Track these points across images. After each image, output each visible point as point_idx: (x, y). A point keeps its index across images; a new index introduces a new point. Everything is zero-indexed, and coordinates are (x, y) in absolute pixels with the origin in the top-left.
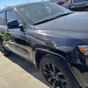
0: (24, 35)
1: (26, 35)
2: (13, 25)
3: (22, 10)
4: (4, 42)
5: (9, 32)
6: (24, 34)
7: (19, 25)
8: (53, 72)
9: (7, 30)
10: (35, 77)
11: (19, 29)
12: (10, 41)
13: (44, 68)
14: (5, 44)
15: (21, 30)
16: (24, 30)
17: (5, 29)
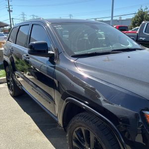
0: (53, 69)
1: (56, 71)
2: (39, 50)
3: (59, 27)
4: (17, 73)
5: (29, 58)
6: (54, 67)
7: (49, 52)
8: (89, 147)
9: (27, 55)
11: (47, 59)
12: (27, 73)
13: (75, 134)
14: (18, 77)
15: (49, 60)
16: (55, 61)
17: (24, 52)
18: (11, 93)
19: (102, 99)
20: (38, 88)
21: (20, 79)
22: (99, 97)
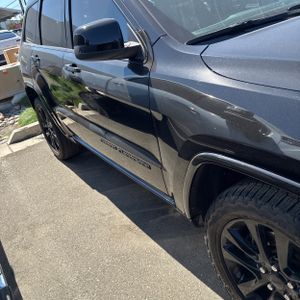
0: (145, 87)
1: (154, 91)
2: (100, 43)
4: (58, 110)
5: (78, 71)
6: (148, 82)
7: (126, 45)
9: (74, 65)
10: (174, 257)
11: (125, 63)
12: (80, 105)
13: (226, 235)
14: (63, 118)
15: (130, 66)
16: (147, 65)
18: (57, 153)
19: (274, 135)
20: (114, 138)
21: (67, 122)
22: (267, 131)
